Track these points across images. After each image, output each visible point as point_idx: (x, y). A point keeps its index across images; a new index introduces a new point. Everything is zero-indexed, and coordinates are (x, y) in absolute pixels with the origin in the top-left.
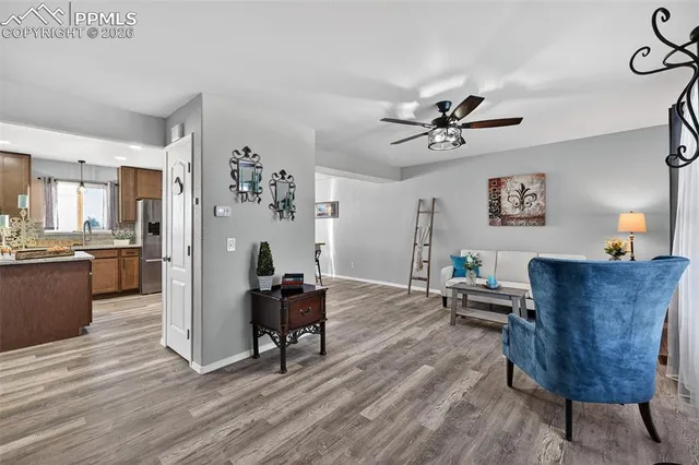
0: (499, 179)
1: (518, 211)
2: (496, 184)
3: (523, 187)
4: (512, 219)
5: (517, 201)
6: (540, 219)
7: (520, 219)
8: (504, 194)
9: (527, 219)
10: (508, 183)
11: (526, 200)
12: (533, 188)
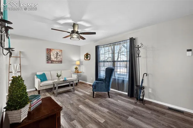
0: (50, 49)
1: (56, 59)
2: (49, 51)
3: (57, 52)
4: (54, 61)
5: (56, 56)
6: (61, 62)
7: (56, 61)
8: (52, 54)
9: (58, 61)
10: (53, 51)
11: (58, 57)
12: (60, 54)
